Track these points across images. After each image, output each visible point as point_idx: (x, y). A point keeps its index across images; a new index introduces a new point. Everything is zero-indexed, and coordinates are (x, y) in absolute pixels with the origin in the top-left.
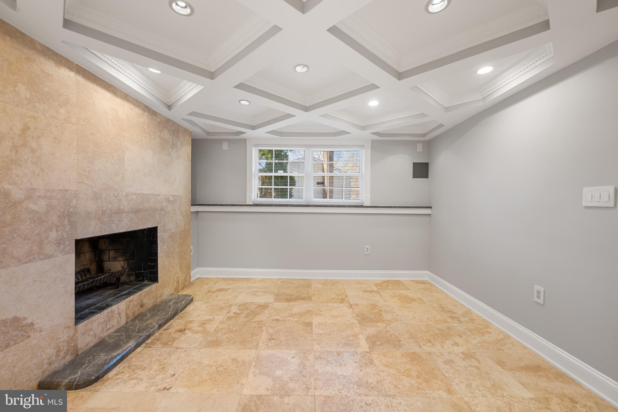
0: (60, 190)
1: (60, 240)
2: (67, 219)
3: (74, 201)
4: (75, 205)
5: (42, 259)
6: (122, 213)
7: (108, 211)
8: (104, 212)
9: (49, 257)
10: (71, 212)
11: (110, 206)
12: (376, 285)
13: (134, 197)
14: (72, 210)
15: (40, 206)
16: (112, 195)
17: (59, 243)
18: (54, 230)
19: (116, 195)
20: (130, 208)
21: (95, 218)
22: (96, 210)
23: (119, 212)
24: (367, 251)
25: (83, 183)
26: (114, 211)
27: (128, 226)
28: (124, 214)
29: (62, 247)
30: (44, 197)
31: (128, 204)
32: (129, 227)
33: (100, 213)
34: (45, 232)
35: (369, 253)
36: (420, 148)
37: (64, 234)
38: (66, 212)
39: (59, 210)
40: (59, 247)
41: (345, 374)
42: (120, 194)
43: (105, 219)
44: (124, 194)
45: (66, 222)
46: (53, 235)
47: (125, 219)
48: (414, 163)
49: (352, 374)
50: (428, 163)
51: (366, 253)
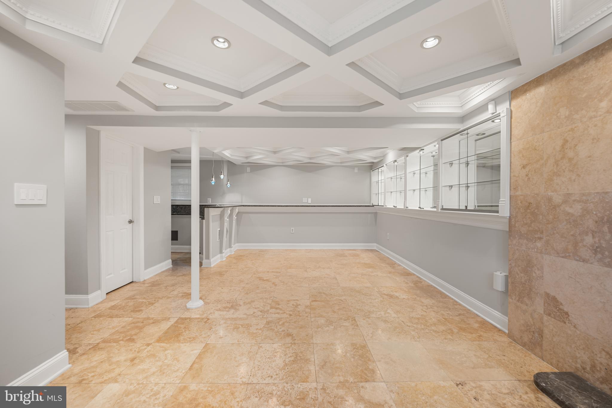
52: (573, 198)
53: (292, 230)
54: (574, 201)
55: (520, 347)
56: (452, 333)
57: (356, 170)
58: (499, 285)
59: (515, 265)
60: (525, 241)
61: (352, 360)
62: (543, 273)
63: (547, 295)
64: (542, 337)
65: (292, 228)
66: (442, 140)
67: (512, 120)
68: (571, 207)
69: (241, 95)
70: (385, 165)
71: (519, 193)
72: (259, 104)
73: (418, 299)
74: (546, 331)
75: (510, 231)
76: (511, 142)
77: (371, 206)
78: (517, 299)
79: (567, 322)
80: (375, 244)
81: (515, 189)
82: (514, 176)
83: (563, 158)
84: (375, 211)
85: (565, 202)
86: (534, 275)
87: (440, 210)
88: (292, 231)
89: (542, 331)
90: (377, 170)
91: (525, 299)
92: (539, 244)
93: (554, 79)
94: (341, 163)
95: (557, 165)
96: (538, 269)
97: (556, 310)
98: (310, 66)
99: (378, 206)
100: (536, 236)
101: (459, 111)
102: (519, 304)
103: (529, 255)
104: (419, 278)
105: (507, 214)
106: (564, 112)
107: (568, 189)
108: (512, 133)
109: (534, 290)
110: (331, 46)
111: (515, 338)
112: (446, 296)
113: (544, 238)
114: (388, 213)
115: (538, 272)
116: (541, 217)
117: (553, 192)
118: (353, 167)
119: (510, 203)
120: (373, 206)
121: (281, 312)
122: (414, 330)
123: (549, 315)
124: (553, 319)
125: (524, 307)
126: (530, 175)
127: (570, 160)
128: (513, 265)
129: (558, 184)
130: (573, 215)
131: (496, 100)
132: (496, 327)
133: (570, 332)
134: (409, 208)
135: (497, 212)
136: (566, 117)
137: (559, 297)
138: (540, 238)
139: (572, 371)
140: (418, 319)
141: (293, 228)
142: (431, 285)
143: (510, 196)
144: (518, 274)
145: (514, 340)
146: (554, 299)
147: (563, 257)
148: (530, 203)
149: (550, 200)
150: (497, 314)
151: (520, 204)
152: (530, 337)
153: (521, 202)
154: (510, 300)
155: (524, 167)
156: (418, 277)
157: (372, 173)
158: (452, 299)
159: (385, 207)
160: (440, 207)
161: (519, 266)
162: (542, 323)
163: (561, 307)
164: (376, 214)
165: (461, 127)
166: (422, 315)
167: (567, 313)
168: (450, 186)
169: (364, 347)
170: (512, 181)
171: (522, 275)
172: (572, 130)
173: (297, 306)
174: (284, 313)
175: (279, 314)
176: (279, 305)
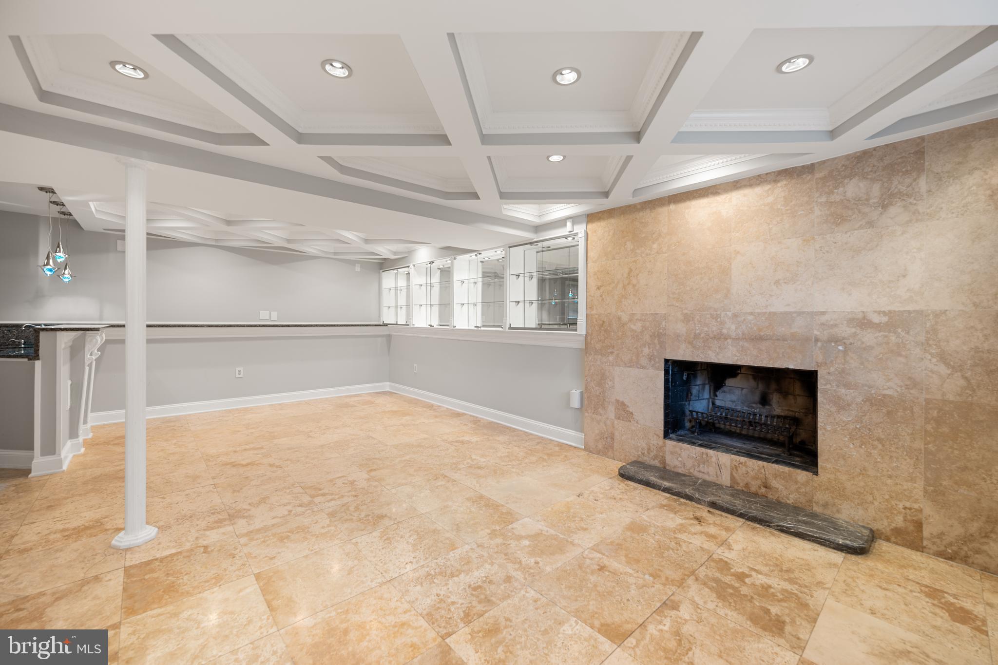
0: (652, 314)
1: (651, 356)
2: (657, 339)
3: (664, 323)
4: (664, 326)
5: (638, 368)
6: (726, 339)
7: (702, 335)
8: (697, 336)
9: (643, 367)
10: (661, 333)
11: (706, 329)
13: (750, 317)
14: (661, 331)
15: (637, 327)
16: (708, 316)
17: (650, 359)
18: (647, 346)
19: (715, 316)
20: (740, 333)
21: (685, 341)
22: (686, 333)
23: (720, 337)
25: (673, 305)
26: (711, 336)
27: (736, 358)
28: (729, 341)
29: (653, 362)
30: (640, 320)
31: (736, 328)
32: (738, 360)
33: (692, 336)
34: (640, 347)
37: (654, 351)
38: (656, 333)
39: (651, 330)
40: (650, 361)
41: (455, 578)
42: (722, 315)
43: (698, 344)
44: (729, 314)
45: (656, 341)
46: (646, 351)
47: (730, 347)
49: (446, 584)
52: (636, 318)
53: (239, 371)
54: (637, 320)
55: (596, 456)
56: (544, 460)
57: (358, 268)
58: (576, 403)
59: (591, 381)
60: (600, 356)
61: (482, 512)
62: (614, 383)
63: (617, 401)
64: (613, 439)
65: (238, 369)
66: (510, 247)
67: (588, 242)
68: (635, 325)
69: (301, 138)
70: (411, 266)
71: (594, 312)
72: (318, 157)
73: (491, 438)
74: (617, 434)
75: (586, 348)
76: (587, 263)
77: (381, 325)
78: (593, 411)
79: (632, 420)
80: (388, 383)
81: (590, 308)
82: (590, 296)
83: (629, 284)
84: (388, 333)
85: (630, 320)
86: (607, 386)
87: (507, 330)
88: (239, 374)
89: (614, 434)
90: (395, 271)
91: (600, 410)
92: (611, 358)
93: (622, 216)
94: (335, 254)
95: (625, 289)
96: (611, 381)
97: (624, 413)
98: (450, 144)
99: (397, 324)
100: (609, 351)
101: (537, 221)
102: (594, 416)
103: (603, 369)
104: (474, 416)
105: (584, 333)
106: (629, 245)
107: (632, 310)
108: (589, 255)
109: (607, 400)
110: (486, 133)
111: (591, 449)
112: (515, 430)
113: (615, 352)
114: (415, 335)
115: (610, 383)
116: (613, 333)
117: (621, 312)
118: (353, 263)
119: (586, 322)
120: (386, 325)
121: (337, 497)
122: (513, 468)
123: (619, 418)
124: (622, 421)
125: (599, 417)
126: (603, 296)
127: (634, 286)
128: (589, 380)
129: (625, 306)
130: (636, 332)
131: (574, 219)
132: (571, 446)
133: (633, 428)
134: (457, 327)
135: (576, 330)
136: (631, 250)
137: (626, 402)
138: (612, 353)
139: (635, 459)
140: (508, 456)
141: (241, 369)
142: (492, 422)
143: (586, 314)
144: (593, 388)
145: (590, 452)
146: (623, 404)
147: (629, 367)
148: (604, 322)
149: (619, 318)
150: (572, 433)
151: (595, 322)
152: (604, 443)
153: (596, 321)
154: (587, 414)
155: (599, 288)
156: (471, 416)
157: (384, 274)
158: (522, 431)
159: (412, 326)
160: (508, 326)
161: (594, 380)
162: (614, 427)
163: (628, 409)
164: (389, 337)
165: (534, 237)
166: (508, 452)
167: (632, 413)
168: (516, 302)
169: (481, 497)
170: (588, 300)
171: (597, 388)
172: (635, 262)
173: (352, 483)
174: (343, 496)
175: (335, 500)
176: (320, 490)
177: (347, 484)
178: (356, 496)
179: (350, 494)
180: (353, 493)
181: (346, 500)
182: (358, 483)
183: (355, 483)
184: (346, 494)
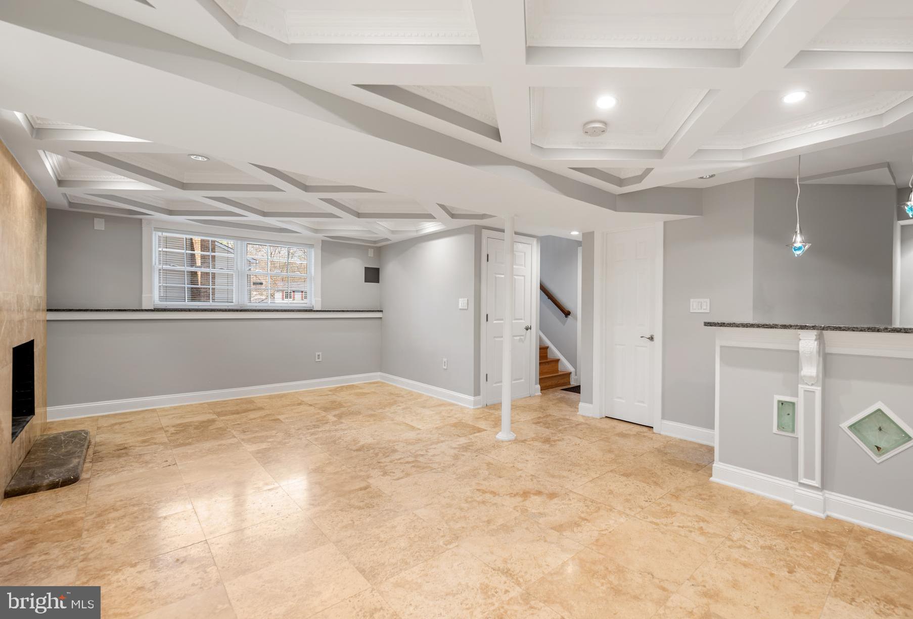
12: (330, 391)
24: (319, 358)
35: (320, 360)
36: (371, 253)
48: (366, 268)
50: (379, 268)
51: (317, 360)
173: (385, 474)
174: (391, 462)
175: (397, 459)
176: (414, 466)
177: (390, 472)
178: (379, 463)
179: (385, 464)
180: (382, 465)
181: (388, 459)
182: (379, 473)
183: (382, 473)
184: (388, 464)
